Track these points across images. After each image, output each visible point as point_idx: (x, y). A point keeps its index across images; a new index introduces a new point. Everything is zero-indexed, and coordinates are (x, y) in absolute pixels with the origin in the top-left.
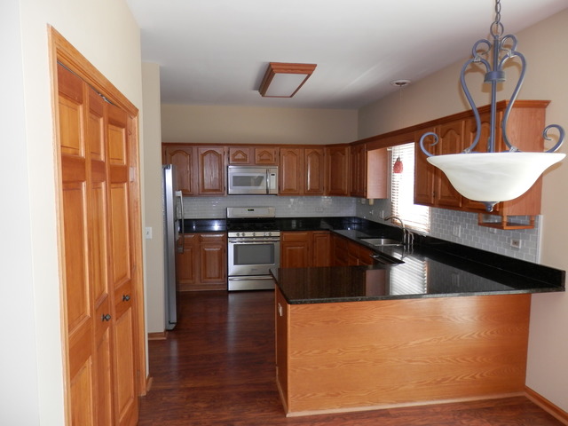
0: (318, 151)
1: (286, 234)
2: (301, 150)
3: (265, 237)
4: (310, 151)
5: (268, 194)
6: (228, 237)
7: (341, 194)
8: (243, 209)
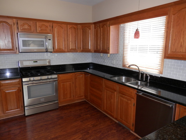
0: (75, 26)
1: (60, 76)
2: (65, 26)
3: (48, 79)
4: (71, 26)
5: (47, 52)
6: (22, 82)
7: (88, 51)
8: (30, 62)
